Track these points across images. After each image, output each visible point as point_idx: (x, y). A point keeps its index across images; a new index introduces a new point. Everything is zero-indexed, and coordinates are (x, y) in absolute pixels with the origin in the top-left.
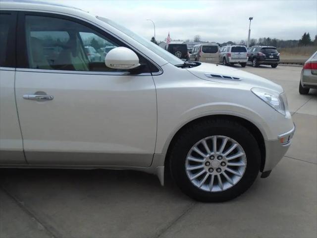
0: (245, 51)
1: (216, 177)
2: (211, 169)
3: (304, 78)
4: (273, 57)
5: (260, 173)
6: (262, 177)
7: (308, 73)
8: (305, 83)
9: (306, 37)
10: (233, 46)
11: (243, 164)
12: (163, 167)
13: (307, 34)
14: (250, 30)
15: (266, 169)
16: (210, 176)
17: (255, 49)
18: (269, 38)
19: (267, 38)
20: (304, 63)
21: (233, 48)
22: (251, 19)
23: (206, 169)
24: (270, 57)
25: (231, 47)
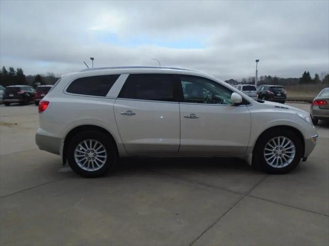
0: (255, 90)
1: (279, 159)
2: (277, 155)
3: (314, 112)
4: (280, 95)
5: (302, 159)
6: (303, 161)
7: (316, 108)
8: (315, 115)
9: (306, 75)
10: (244, 85)
11: (294, 152)
12: (252, 154)
13: (307, 72)
14: (257, 71)
15: (305, 156)
16: (276, 159)
17: (263, 88)
18: (269, 76)
19: (267, 76)
20: (312, 101)
21: (244, 87)
22: (257, 61)
23: (274, 155)
24: (278, 95)
25: (242, 86)
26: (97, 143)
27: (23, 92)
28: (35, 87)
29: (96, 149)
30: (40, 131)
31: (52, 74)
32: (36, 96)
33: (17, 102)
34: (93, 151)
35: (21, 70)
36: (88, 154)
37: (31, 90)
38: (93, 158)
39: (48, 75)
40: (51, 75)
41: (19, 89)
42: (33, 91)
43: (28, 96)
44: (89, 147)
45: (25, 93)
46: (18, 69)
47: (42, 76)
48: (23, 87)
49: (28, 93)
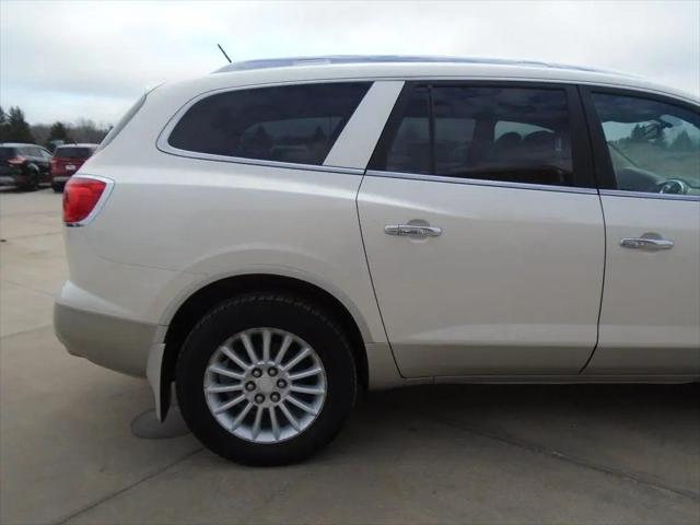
26: (288, 340)
27: (21, 159)
28: (51, 148)
29: (285, 361)
30: (71, 292)
31: (90, 122)
32: (54, 169)
33: (10, 183)
34: (273, 371)
35: (19, 111)
36: (256, 381)
37: (41, 156)
38: (275, 395)
39: (81, 125)
40: (87, 125)
41: (12, 153)
42: (46, 157)
43: (35, 170)
44: (260, 355)
45: (26, 163)
46: (12, 110)
47: (66, 127)
48: (23, 149)
49: (36, 162)
